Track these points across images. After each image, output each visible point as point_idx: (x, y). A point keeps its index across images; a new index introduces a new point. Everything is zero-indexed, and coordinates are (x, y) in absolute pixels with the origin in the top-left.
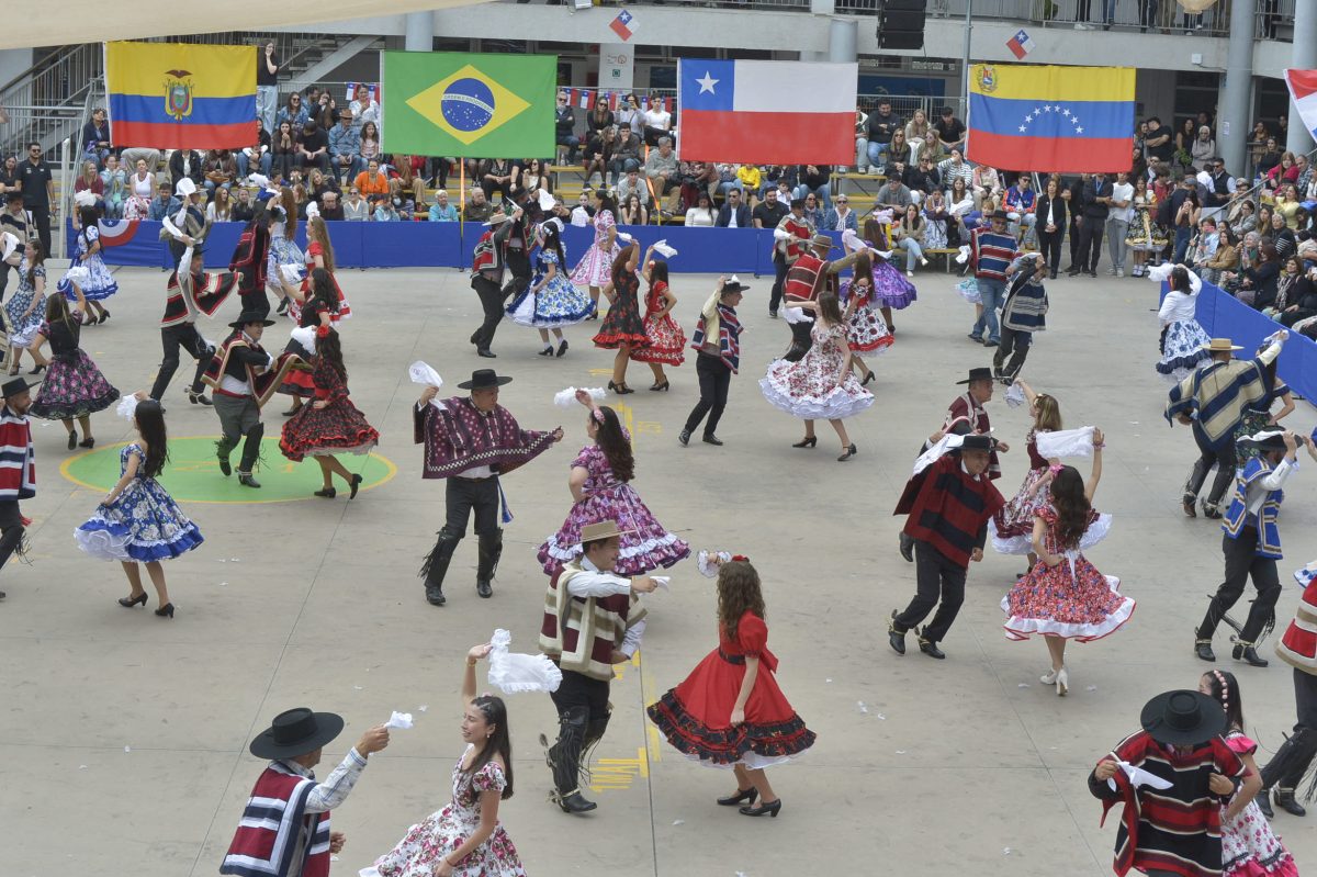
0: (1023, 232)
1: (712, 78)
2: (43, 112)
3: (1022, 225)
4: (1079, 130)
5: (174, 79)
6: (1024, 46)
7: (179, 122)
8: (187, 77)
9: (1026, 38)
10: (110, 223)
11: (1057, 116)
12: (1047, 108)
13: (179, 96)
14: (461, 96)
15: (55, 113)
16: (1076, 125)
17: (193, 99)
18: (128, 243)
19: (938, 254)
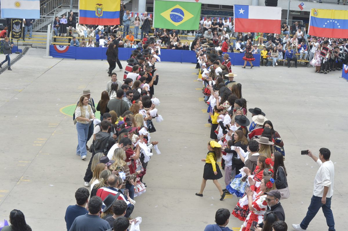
0: (303, 56)
1: (243, 10)
4: (339, 27)
5: (98, 6)
6: (303, 7)
7: (99, 18)
8: (101, 6)
9: (303, 4)
10: (61, 47)
11: (334, 23)
12: (331, 21)
13: (99, 11)
14: (176, 13)
15: (44, 17)
16: (338, 26)
17: (103, 12)
18: (66, 52)
19: (281, 61)
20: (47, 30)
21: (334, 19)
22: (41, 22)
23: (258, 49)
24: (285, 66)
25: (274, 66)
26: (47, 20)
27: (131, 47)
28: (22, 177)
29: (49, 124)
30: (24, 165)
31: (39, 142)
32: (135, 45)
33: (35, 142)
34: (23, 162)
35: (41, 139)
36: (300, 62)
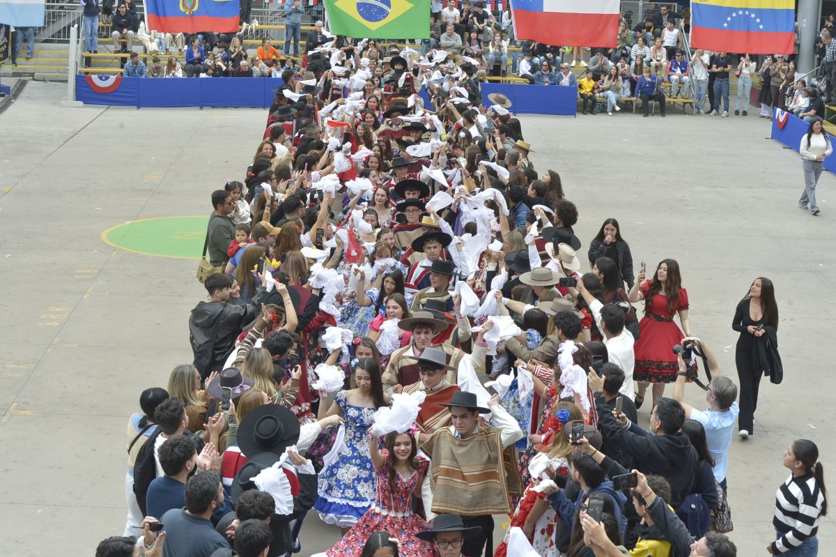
0: (680, 87)
2: (53, 7)
3: (680, 83)
4: (761, 27)
7: (189, 15)
10: (104, 78)
11: (747, 17)
15: (62, 7)
16: (759, 24)
18: (115, 91)
19: (626, 102)
20: (69, 37)
21: (746, 9)
22: (54, 17)
23: (570, 73)
24: (636, 113)
25: (610, 114)
26: (69, 13)
27: (270, 75)
28: (15, 404)
29: (77, 271)
30: (18, 375)
31: (52, 317)
32: (278, 70)
33: (43, 317)
34: (16, 366)
35: (58, 309)
36: (672, 103)
